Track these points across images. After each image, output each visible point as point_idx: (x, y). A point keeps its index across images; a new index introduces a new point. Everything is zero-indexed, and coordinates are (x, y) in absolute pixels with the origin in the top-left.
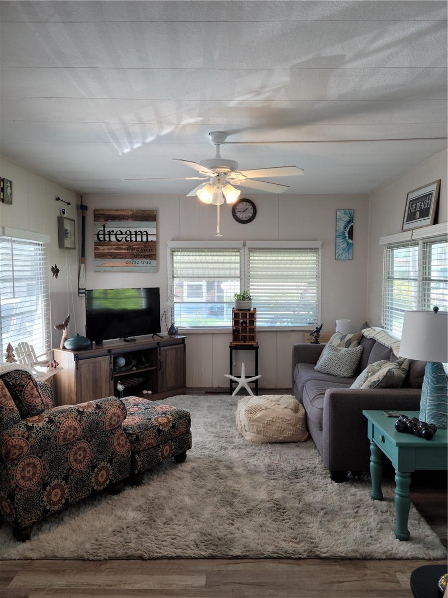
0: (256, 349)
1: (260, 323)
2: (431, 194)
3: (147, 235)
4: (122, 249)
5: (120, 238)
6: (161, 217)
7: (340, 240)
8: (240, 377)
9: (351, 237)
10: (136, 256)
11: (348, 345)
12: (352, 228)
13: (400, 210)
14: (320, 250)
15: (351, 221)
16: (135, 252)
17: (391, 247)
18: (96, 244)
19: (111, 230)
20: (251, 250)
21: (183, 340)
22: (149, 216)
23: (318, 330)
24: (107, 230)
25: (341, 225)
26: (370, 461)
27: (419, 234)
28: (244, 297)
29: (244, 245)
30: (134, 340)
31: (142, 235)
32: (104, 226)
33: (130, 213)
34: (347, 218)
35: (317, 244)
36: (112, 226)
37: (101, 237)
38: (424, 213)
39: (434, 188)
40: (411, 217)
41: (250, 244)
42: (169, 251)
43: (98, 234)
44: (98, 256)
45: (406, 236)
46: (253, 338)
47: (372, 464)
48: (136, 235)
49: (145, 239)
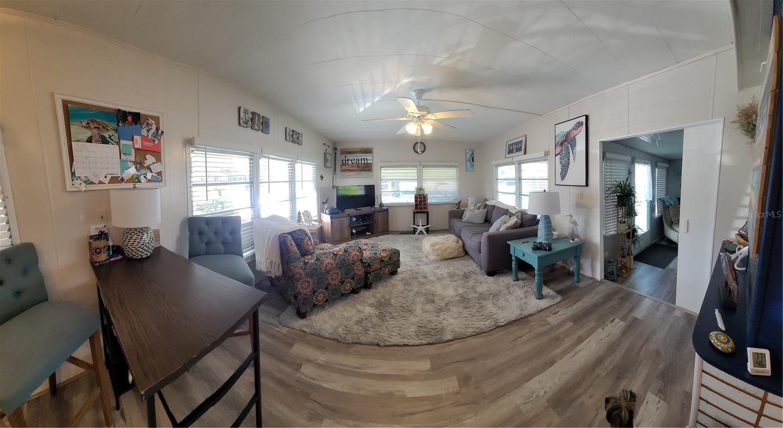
0: (428, 213)
1: (430, 201)
2: (522, 141)
3: (367, 160)
4: (354, 167)
5: (353, 162)
6: (374, 151)
7: (468, 162)
8: (419, 226)
9: (473, 161)
10: (361, 170)
11: (479, 208)
12: (473, 157)
13: (504, 149)
14: (458, 167)
15: (473, 154)
16: (361, 168)
17: (497, 166)
18: (341, 165)
19: (349, 158)
20: (424, 166)
21: (387, 209)
22: (369, 151)
23: (459, 203)
24: (347, 159)
25: (468, 156)
26: (512, 264)
27: (516, 159)
28: (420, 189)
29: (420, 164)
30: (361, 210)
31: (364, 160)
32: (345, 157)
33: (359, 150)
34: (471, 153)
35: (457, 164)
36: (350, 157)
37: (344, 162)
38: (519, 150)
39: (523, 138)
40: (510, 152)
41: (423, 164)
42: (379, 168)
43: (343, 161)
44: (342, 171)
45: (510, 160)
46: (425, 208)
47: (513, 265)
48: (361, 160)
49: (366, 162)
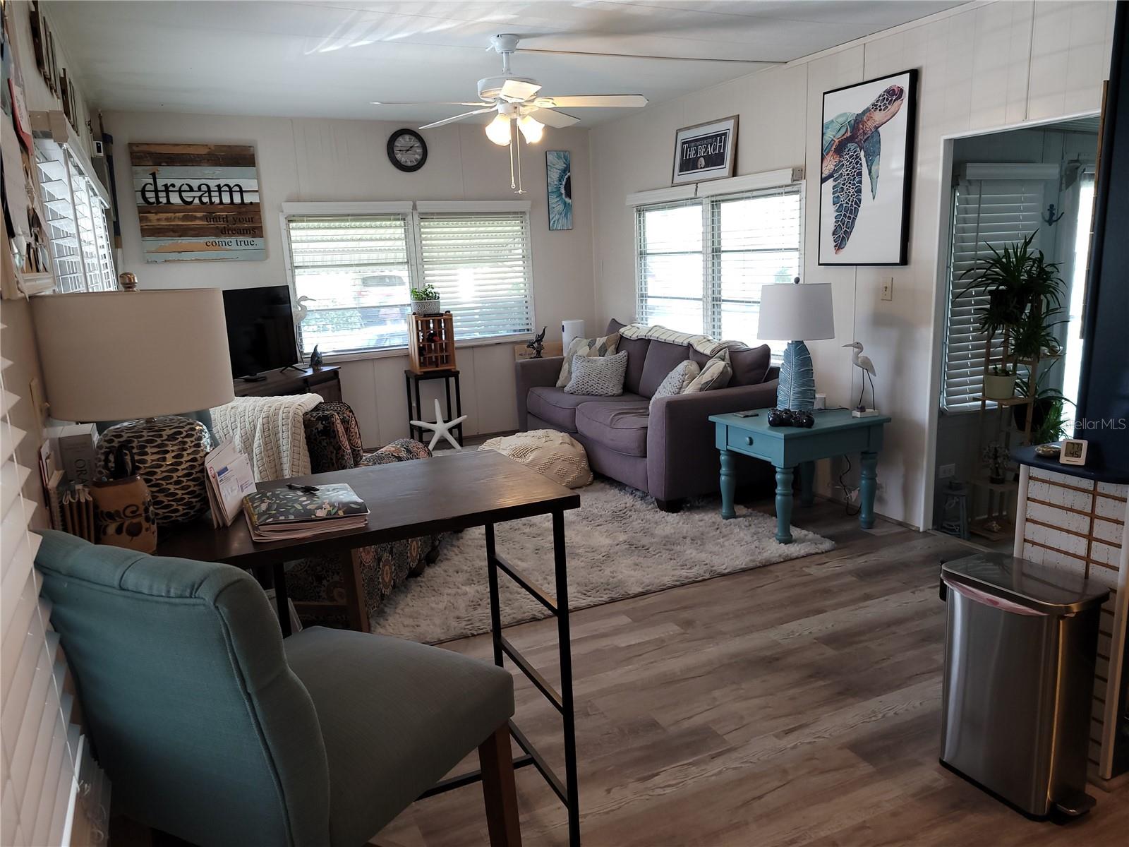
0: (456, 374)
1: (462, 333)
2: (725, 134)
3: (241, 192)
4: (196, 218)
5: (188, 196)
6: (262, 158)
7: (554, 199)
8: (435, 423)
9: (569, 194)
10: (223, 232)
11: (602, 351)
12: (569, 179)
13: (668, 156)
14: (527, 216)
15: (567, 169)
16: (221, 225)
17: (642, 210)
18: (141, 210)
19: (169, 182)
20: (425, 216)
21: (335, 372)
22: (242, 157)
23: (540, 338)
24: (160, 183)
25: (554, 175)
26: (720, 475)
27: (706, 190)
28: (424, 297)
29: (415, 208)
31: (231, 191)
32: (154, 175)
33: (204, 151)
34: (561, 165)
35: (524, 205)
36: (170, 176)
37: (151, 196)
38: (715, 160)
39: (730, 125)
40: (688, 164)
41: (423, 206)
42: (283, 222)
43: (143, 191)
44: (148, 232)
45: (689, 191)
46: (449, 359)
47: (723, 478)
48: (220, 191)
49: (237, 199)
